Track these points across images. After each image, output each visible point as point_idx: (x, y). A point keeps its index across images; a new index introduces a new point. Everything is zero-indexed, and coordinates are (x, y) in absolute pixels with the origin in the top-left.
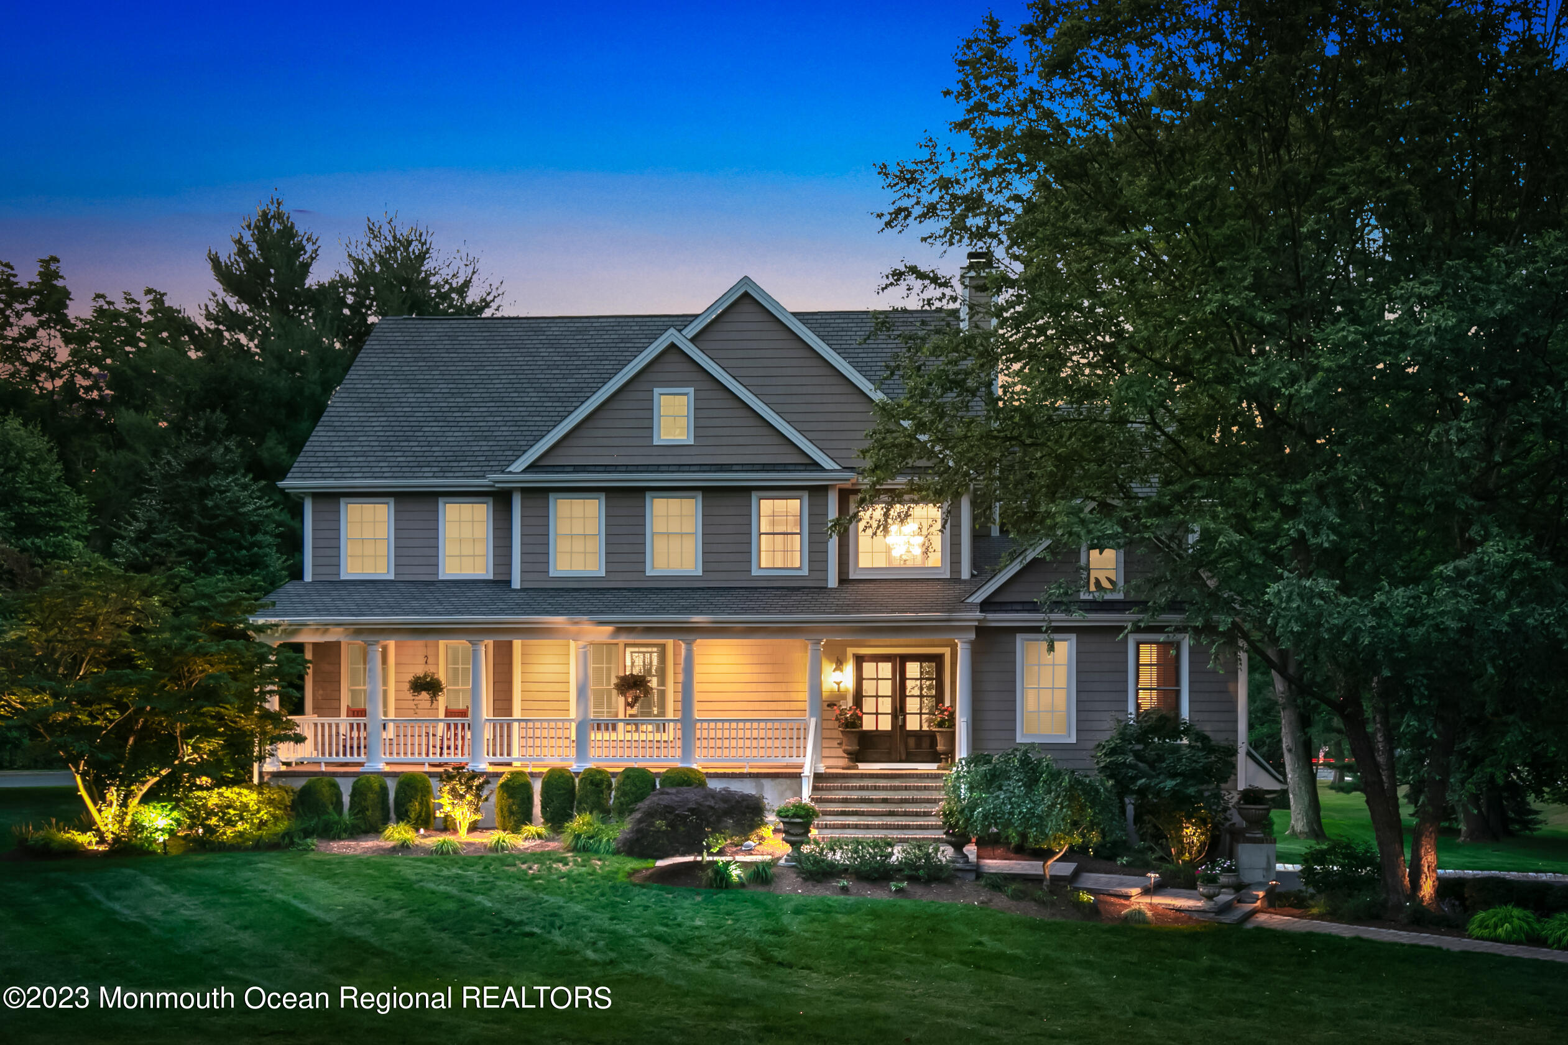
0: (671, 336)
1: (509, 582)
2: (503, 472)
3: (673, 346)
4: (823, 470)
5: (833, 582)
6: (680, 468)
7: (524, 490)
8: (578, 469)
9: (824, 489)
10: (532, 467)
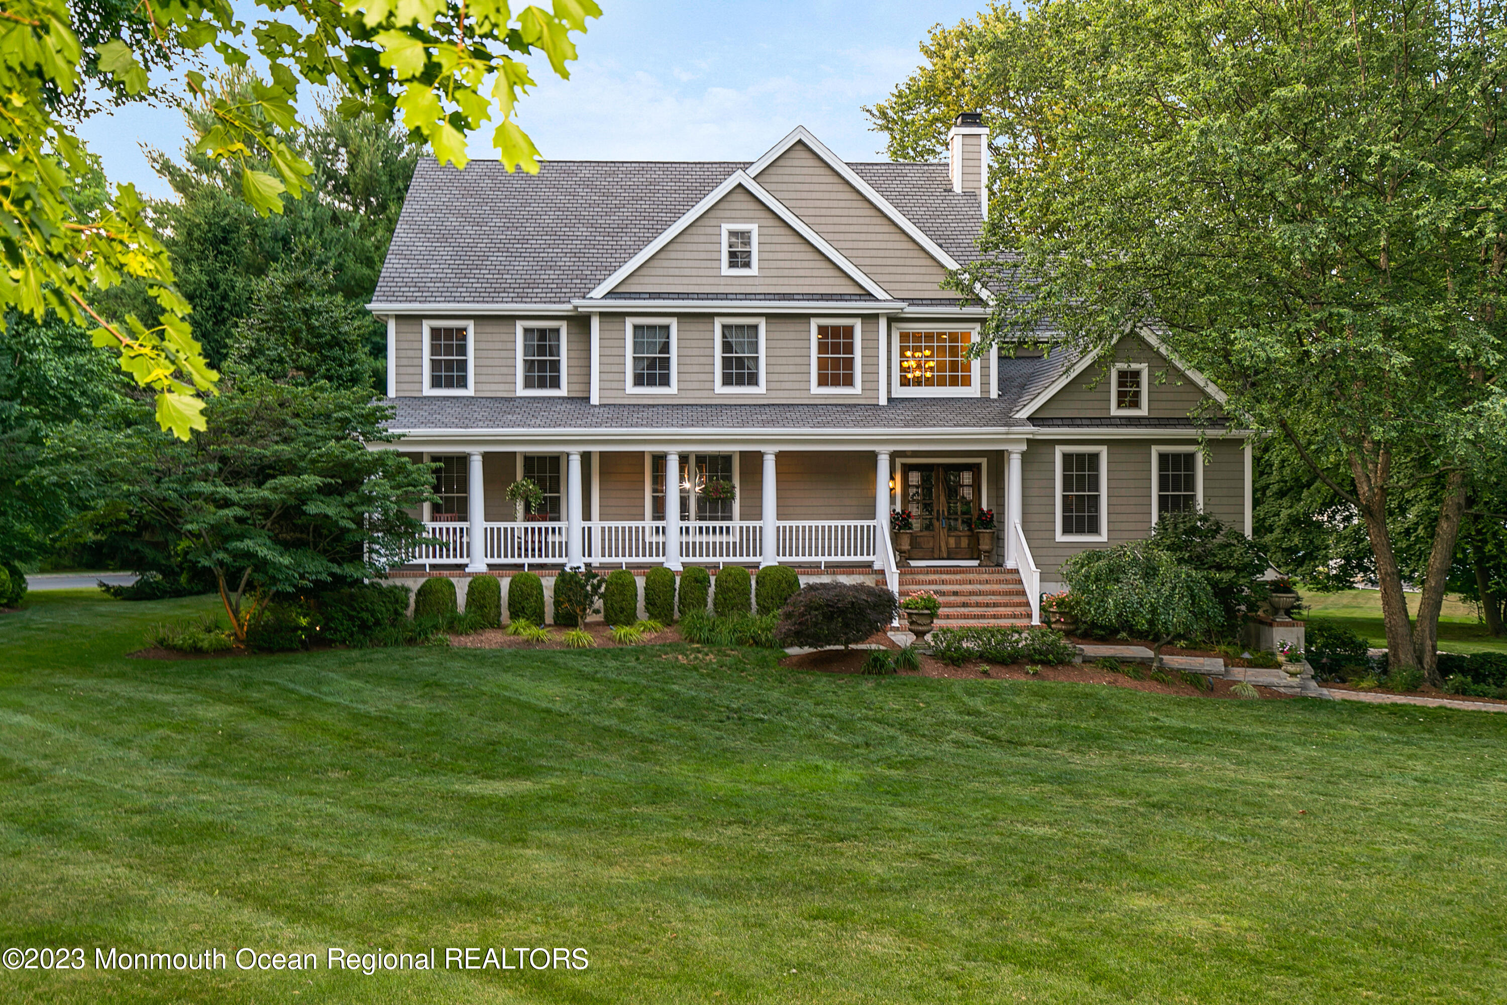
0: (738, 177)
1: (588, 399)
2: (584, 298)
3: (740, 185)
4: (877, 300)
5: (883, 401)
6: (747, 296)
7: (601, 314)
8: (653, 296)
9: (876, 316)
10: (611, 294)
